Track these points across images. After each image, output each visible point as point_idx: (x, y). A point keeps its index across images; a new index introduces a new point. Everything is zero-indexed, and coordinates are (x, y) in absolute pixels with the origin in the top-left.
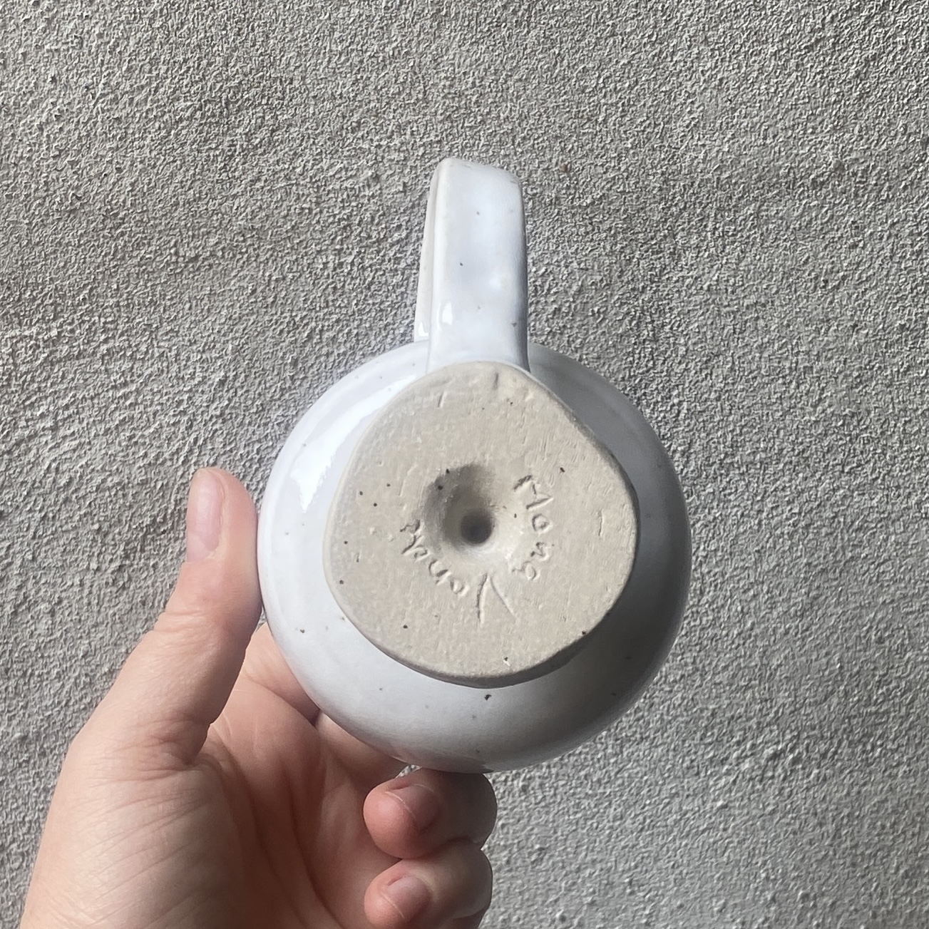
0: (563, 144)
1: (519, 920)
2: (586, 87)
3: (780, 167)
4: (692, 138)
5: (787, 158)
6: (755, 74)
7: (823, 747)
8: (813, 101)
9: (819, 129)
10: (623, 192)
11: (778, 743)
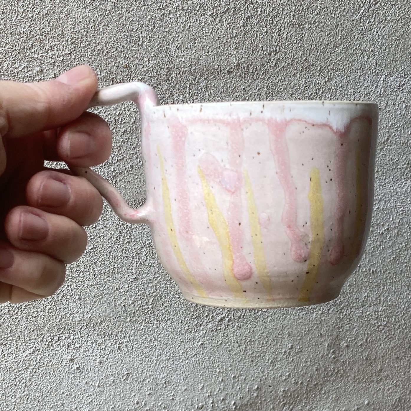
0: (125, 54)
1: (119, 406)
2: (133, 29)
3: (215, 65)
4: (179, 52)
5: (218, 61)
6: (203, 24)
7: (239, 314)
8: (227, 36)
9: (229, 49)
10: (152, 76)
11: (222, 314)
